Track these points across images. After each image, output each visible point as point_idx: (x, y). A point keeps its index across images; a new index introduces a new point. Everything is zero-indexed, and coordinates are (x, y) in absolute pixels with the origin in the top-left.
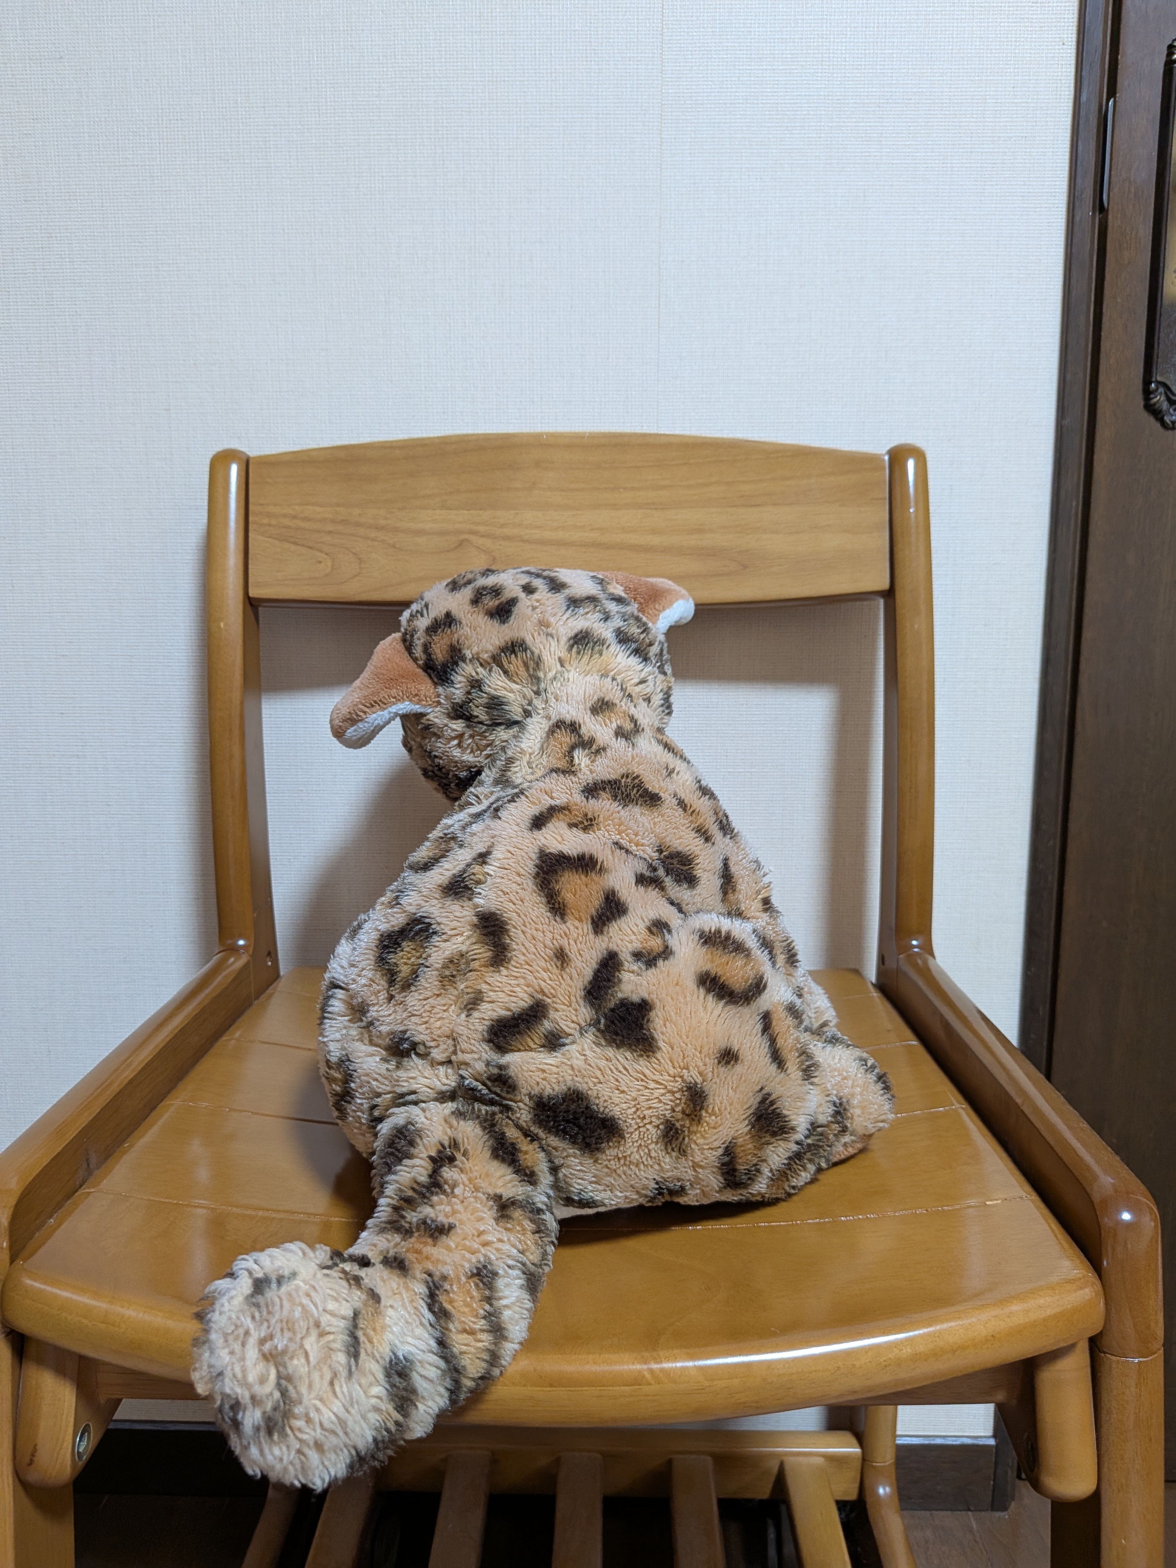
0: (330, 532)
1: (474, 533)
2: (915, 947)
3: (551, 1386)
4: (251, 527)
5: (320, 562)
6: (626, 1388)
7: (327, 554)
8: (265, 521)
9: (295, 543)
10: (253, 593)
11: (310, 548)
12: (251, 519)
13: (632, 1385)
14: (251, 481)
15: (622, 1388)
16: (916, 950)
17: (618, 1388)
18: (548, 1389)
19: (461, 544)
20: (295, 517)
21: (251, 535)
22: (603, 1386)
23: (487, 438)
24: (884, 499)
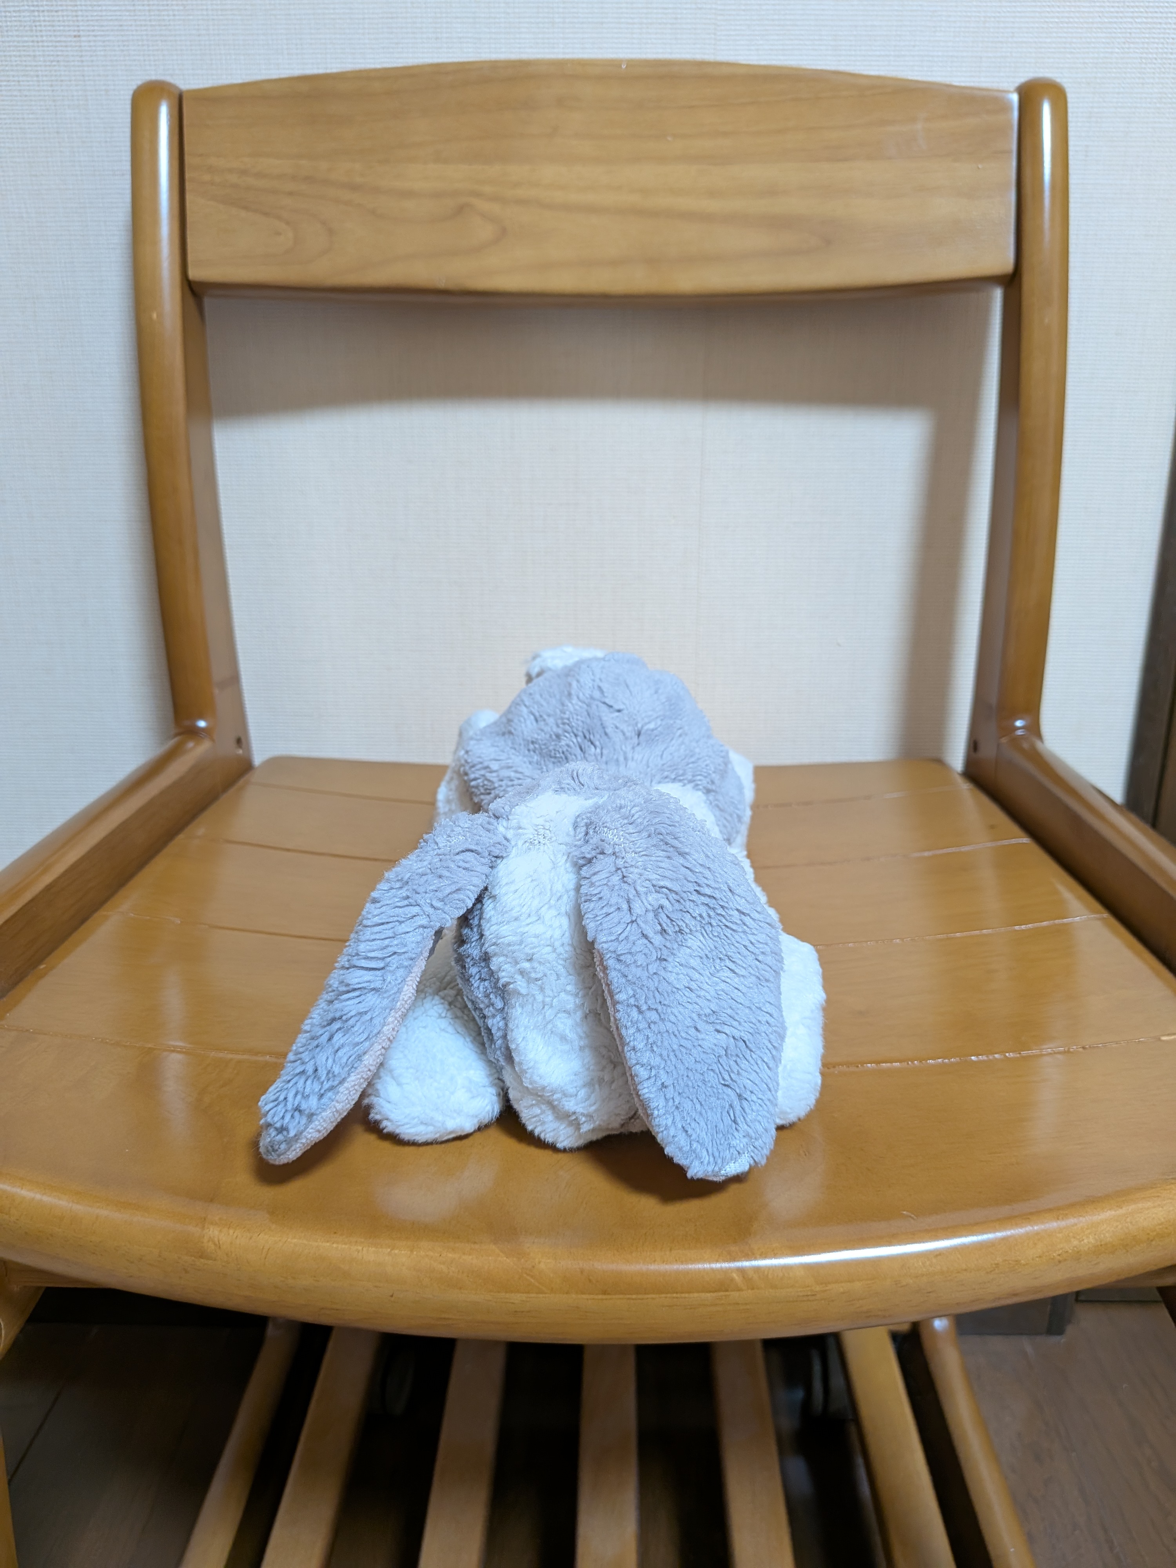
0: (291, 194)
1: (478, 195)
2: (1019, 728)
3: (605, 1293)
4: (188, 186)
5: (279, 234)
6: (708, 1295)
7: (288, 223)
8: (207, 177)
9: (246, 208)
10: (194, 274)
11: (266, 214)
12: (187, 175)
13: (716, 1291)
14: (186, 122)
15: (703, 1295)
16: (1019, 733)
17: (696, 1295)
18: (600, 1297)
19: (461, 210)
20: (243, 172)
21: (189, 197)
22: (676, 1292)
23: (494, 65)
24: (1010, 152)
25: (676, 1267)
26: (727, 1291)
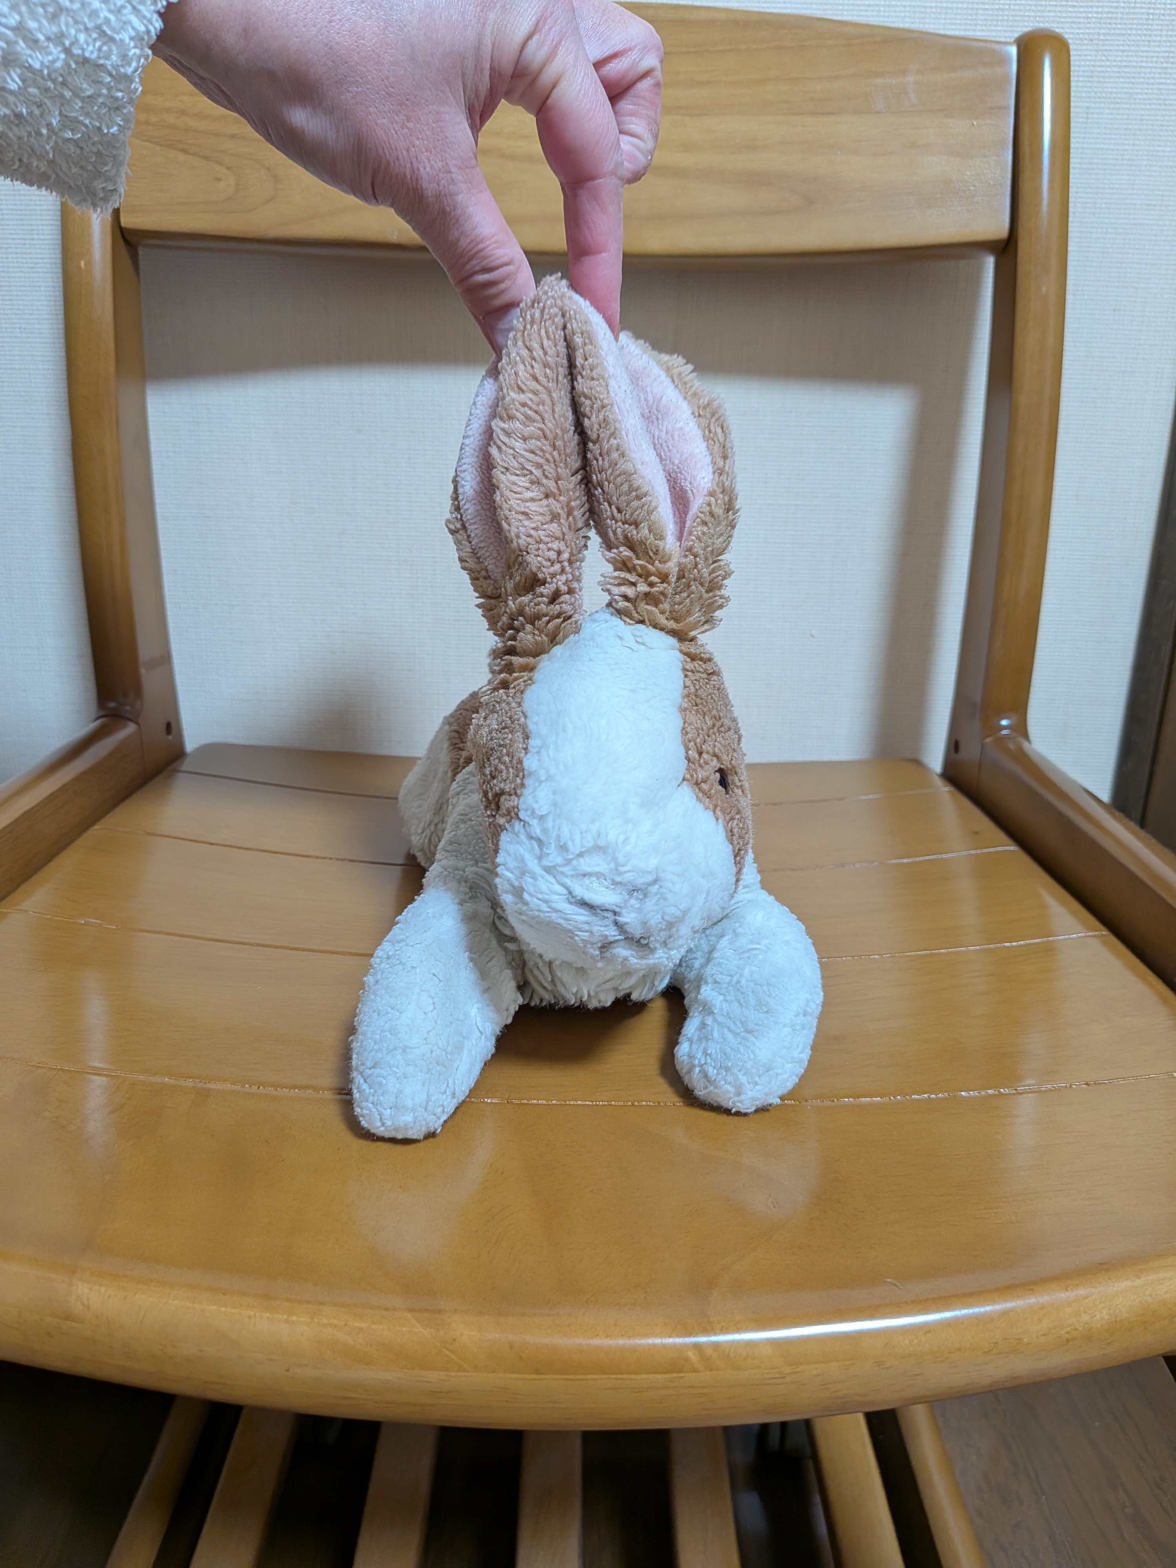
2: (1005, 728)
5: (219, 180)
6: (659, 1376)
7: (226, 167)
10: (126, 220)
13: (668, 1372)
15: (652, 1376)
16: (1004, 732)
22: (620, 1374)
24: (1006, 108)
25: (622, 1342)
26: (681, 1372)
